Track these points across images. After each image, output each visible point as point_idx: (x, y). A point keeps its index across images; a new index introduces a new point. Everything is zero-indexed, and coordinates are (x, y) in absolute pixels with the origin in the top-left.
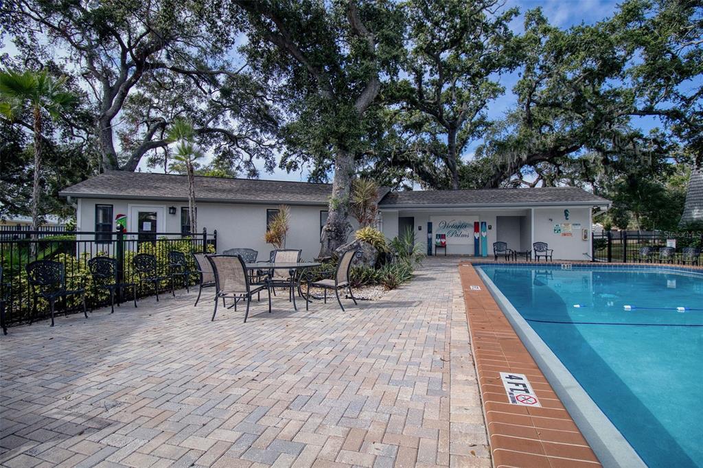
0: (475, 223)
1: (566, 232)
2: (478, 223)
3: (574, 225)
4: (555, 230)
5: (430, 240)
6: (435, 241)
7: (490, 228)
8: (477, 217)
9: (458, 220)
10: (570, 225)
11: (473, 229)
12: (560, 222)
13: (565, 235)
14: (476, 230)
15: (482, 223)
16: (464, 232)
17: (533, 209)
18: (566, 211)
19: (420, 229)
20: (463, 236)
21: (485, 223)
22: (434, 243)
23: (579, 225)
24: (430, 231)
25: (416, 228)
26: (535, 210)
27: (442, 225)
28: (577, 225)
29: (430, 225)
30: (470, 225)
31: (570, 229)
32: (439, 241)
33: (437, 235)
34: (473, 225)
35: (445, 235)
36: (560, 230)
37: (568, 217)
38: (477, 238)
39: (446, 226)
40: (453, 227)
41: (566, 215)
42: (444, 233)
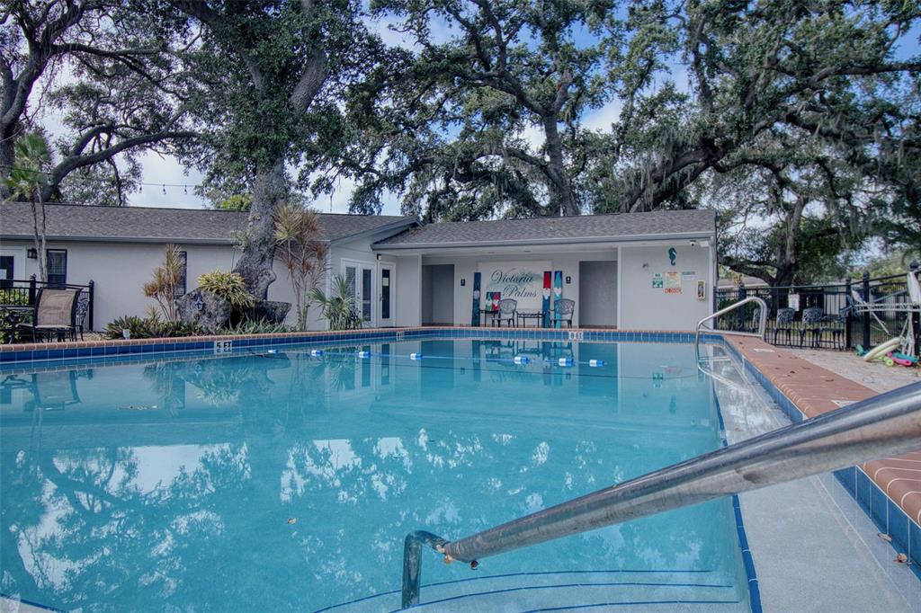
0: (545, 272)
1: (670, 286)
2: (550, 273)
3: (683, 273)
4: (654, 283)
5: (476, 302)
6: (485, 303)
7: (568, 281)
8: (550, 263)
9: (519, 268)
10: (679, 275)
11: (542, 283)
12: (662, 268)
13: (670, 291)
14: (547, 284)
15: (556, 272)
16: (529, 287)
17: (620, 245)
18: (672, 251)
19: (463, 283)
20: (527, 295)
21: (561, 272)
22: (482, 307)
23: (694, 273)
24: (477, 287)
25: (457, 282)
26: (623, 249)
27: (495, 277)
28: (688, 273)
29: (477, 277)
30: (538, 275)
31: (677, 281)
32: (490, 303)
33: (488, 293)
34: (543, 276)
35: (499, 293)
36: (662, 283)
37: (674, 261)
38: (547, 298)
39: (502, 279)
40: (512, 279)
41: (672, 257)
42: (498, 291)
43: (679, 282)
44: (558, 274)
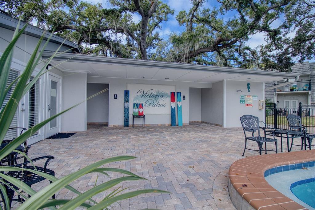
1: (248, 103)
2: (174, 93)
3: (253, 96)
4: (241, 101)
5: (126, 110)
6: (132, 111)
7: (184, 98)
8: (174, 88)
9: (155, 90)
10: (251, 97)
11: (169, 99)
12: (244, 93)
13: (248, 105)
14: (173, 100)
15: (178, 93)
16: (161, 101)
18: (248, 84)
19: (116, 97)
22: (131, 113)
24: (127, 100)
25: (111, 96)
27: (139, 94)
28: (255, 96)
29: (127, 93)
30: (167, 95)
31: (250, 100)
32: (137, 110)
33: (134, 104)
34: (170, 94)
35: (142, 104)
36: (244, 101)
37: (249, 90)
38: (173, 108)
39: (144, 95)
40: (151, 96)
41: (249, 88)
42: (141, 103)
43: (251, 101)
44: (179, 94)
